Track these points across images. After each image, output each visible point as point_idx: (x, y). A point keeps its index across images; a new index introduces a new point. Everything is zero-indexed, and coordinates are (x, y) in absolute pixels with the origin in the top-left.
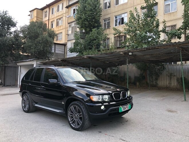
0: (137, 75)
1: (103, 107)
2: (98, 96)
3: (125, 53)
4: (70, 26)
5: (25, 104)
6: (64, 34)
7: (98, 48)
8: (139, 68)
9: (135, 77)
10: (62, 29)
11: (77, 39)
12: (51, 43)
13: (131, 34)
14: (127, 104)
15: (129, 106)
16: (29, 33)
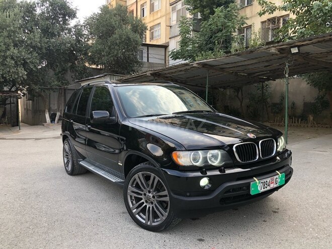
0: (310, 99)
1: (204, 182)
2: (193, 153)
3: (281, 51)
4: (173, 9)
5: (68, 158)
6: (163, 26)
7: (227, 48)
8: (315, 83)
9: (306, 105)
10: (161, 17)
11: (184, 32)
12: (136, 44)
13: (298, 9)
14: (274, 171)
15: (279, 177)
16: (97, 28)
